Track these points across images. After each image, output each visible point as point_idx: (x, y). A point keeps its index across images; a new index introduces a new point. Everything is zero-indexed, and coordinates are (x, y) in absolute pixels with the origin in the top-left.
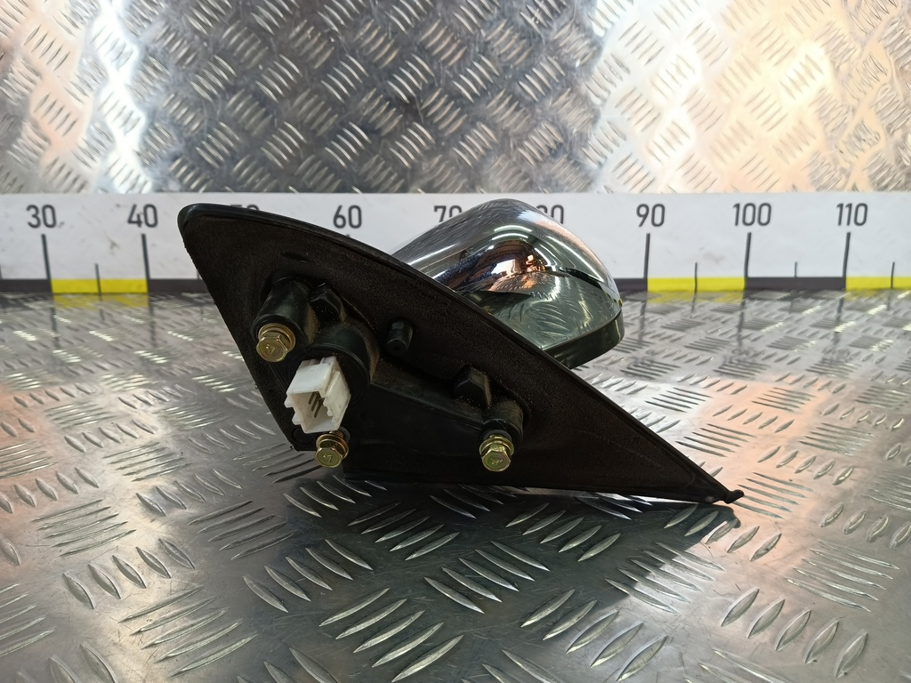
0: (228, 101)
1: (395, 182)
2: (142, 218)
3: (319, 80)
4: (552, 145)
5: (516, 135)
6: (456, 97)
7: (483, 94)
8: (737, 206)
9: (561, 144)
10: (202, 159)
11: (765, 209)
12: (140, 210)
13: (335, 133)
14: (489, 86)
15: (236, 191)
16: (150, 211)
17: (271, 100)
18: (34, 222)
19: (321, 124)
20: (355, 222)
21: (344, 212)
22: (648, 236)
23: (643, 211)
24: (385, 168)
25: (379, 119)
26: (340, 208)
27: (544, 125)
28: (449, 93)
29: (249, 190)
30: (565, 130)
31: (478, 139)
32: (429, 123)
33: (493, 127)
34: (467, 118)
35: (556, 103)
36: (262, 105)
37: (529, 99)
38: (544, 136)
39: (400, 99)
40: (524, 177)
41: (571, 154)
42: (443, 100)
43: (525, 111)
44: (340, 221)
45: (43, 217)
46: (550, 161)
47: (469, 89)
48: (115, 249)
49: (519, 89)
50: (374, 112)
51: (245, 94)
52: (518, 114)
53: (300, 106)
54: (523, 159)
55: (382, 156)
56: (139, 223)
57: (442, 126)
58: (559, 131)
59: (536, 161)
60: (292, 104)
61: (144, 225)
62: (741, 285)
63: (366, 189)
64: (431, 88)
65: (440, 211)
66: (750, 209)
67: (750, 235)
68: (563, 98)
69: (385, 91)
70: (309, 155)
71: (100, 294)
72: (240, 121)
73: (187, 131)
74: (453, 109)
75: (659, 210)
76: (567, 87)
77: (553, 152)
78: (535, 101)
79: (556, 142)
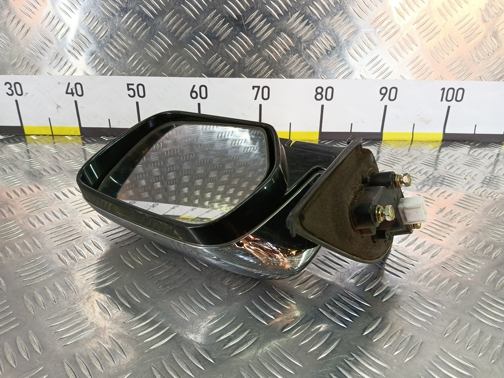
0: (123, 17)
1: (228, 71)
2: (74, 91)
3: (180, 4)
4: (329, 48)
5: (305, 42)
6: (267, 16)
7: (286, 15)
8: (443, 89)
9: (334, 47)
10: (109, 55)
11: (461, 92)
12: (72, 86)
13: (190, 39)
14: (290, 8)
15: (130, 75)
16: (78, 86)
17: (150, 18)
18: (10, 92)
19: (182, 33)
20: (204, 95)
21: (197, 89)
22: (386, 107)
23: (384, 91)
24: (222, 61)
25: (218, 30)
26: (194, 86)
27: (324, 34)
28: (264, 13)
29: (137, 74)
30: (338, 38)
31: (282, 44)
32: (250, 33)
33: (291, 35)
34: (275, 30)
35: (332, 21)
36: (143, 21)
37: (316, 17)
38: (324, 42)
39: (232, 18)
40: (309, 69)
41: (340, 54)
42: (259, 18)
43: (312, 26)
44: (194, 95)
45: (15, 89)
46: (327, 59)
47: (276, 11)
48: (59, 108)
49: (309, 11)
50: (215, 25)
51: (133, 13)
52: (307, 27)
53: (168, 21)
54: (309, 57)
55: (220, 54)
56: (72, 94)
57: (258, 35)
58: (334, 39)
59: (318, 58)
60: (163, 20)
61: (75, 95)
62: (441, 138)
63: (211, 75)
64: (252, 10)
65: (256, 89)
66: (451, 91)
67: (449, 107)
68: (336, 17)
69: (222, 12)
70: (174, 54)
71: (53, 135)
72: (130, 31)
73: (98, 38)
74: (265, 24)
75: (394, 91)
76: (341, 10)
77: (329, 52)
78: (319, 19)
79: (331, 46)
